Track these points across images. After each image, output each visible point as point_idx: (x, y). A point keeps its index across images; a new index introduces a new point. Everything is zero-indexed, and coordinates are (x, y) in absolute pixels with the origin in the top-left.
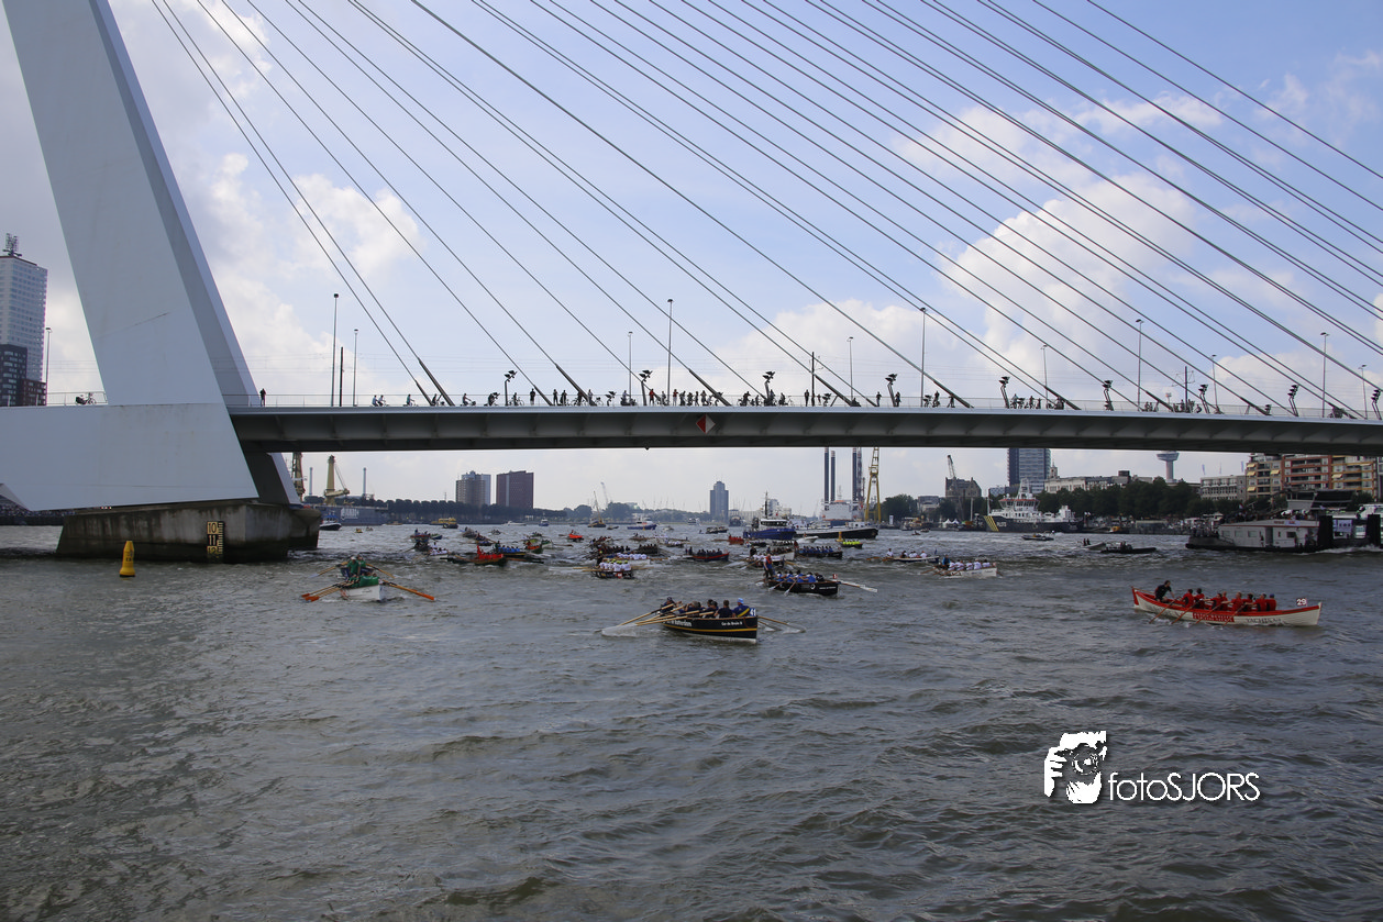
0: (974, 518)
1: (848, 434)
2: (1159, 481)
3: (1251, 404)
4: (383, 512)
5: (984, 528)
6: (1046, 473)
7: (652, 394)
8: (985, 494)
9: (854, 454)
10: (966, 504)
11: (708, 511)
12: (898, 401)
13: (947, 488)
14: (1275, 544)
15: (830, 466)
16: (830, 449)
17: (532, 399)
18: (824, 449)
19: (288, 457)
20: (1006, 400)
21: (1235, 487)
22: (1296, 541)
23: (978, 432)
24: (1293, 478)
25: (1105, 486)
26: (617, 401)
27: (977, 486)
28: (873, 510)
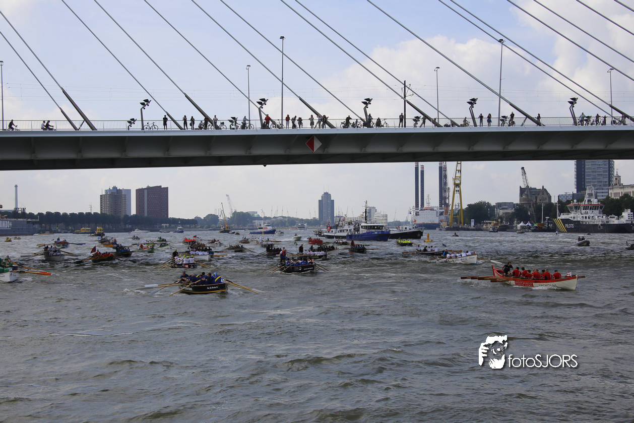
0: (545, 221)
4: (34, 223)
5: (553, 229)
6: (610, 181)
7: (268, 118)
8: (554, 200)
9: (440, 168)
10: (538, 209)
11: (317, 217)
13: (521, 195)
15: (419, 178)
16: (420, 163)
17: (165, 124)
18: (414, 163)
20: (574, 117)
23: (548, 147)
26: (238, 125)
27: (548, 194)
28: (456, 215)
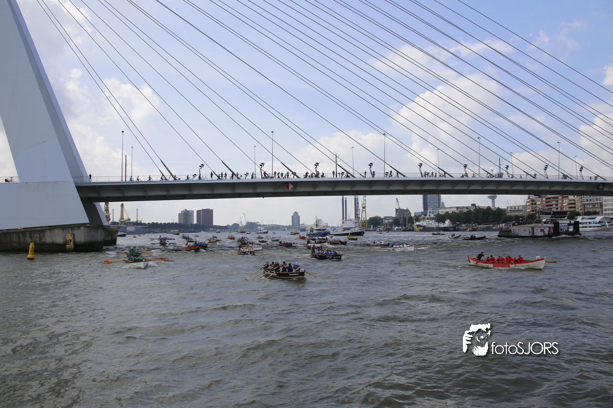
0: (408, 226)
1: (352, 190)
2: (489, 208)
3: (528, 174)
4: (146, 228)
5: (413, 230)
6: (439, 205)
7: (265, 173)
8: (413, 215)
9: (355, 199)
10: (405, 219)
11: (291, 225)
12: (374, 175)
13: (396, 213)
14: (535, 235)
15: (344, 204)
16: (345, 196)
17: (211, 177)
18: (341, 196)
19: (102, 204)
20: (421, 173)
21: (522, 210)
22: (544, 233)
23: (409, 188)
24: (547, 206)
25: (465, 210)
26: (249, 177)
27: (409, 212)
28: (363, 223)
